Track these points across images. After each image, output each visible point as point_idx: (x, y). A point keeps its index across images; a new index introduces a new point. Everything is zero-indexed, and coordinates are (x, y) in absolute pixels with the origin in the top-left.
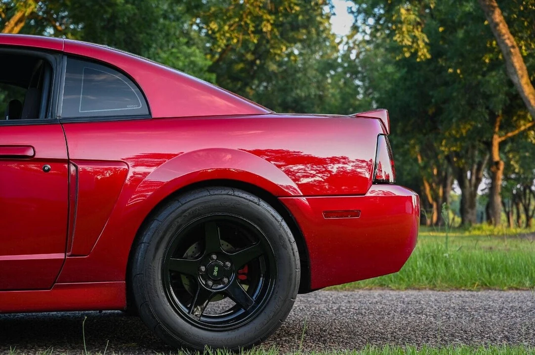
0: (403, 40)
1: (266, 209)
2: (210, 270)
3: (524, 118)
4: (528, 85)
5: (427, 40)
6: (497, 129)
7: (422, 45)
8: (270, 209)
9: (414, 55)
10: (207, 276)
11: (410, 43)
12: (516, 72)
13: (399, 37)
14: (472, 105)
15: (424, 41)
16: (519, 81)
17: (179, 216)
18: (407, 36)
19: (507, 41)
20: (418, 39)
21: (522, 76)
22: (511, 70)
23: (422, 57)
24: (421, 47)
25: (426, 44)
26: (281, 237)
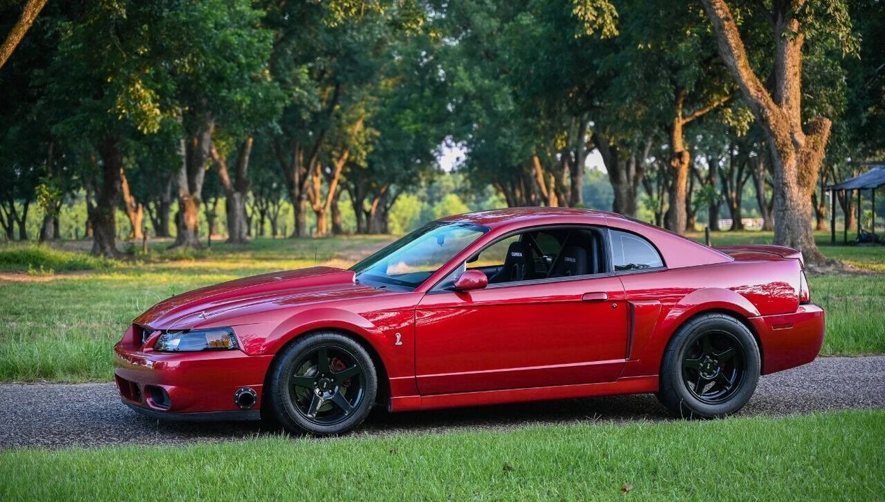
0: (586, 14)
1: (740, 325)
2: (705, 365)
3: (719, 90)
4: (747, 69)
5: (616, 14)
6: (681, 106)
7: (609, 19)
8: (743, 325)
9: (599, 31)
10: (704, 369)
11: (592, 18)
12: (730, 51)
13: (580, 10)
14: (651, 77)
15: (612, 14)
16: (734, 63)
17: (692, 332)
18: (591, 8)
19: (720, 12)
20: (604, 12)
21: (739, 57)
22: (723, 49)
23: (608, 33)
24: (608, 21)
25: (615, 18)
26: (750, 343)
